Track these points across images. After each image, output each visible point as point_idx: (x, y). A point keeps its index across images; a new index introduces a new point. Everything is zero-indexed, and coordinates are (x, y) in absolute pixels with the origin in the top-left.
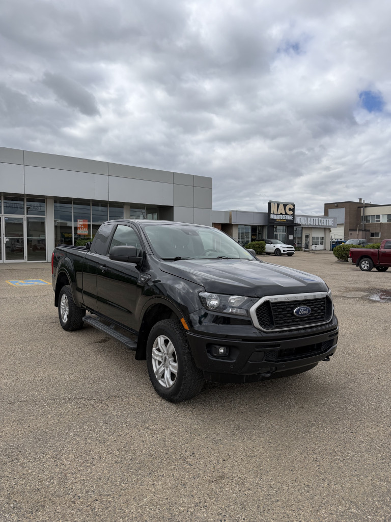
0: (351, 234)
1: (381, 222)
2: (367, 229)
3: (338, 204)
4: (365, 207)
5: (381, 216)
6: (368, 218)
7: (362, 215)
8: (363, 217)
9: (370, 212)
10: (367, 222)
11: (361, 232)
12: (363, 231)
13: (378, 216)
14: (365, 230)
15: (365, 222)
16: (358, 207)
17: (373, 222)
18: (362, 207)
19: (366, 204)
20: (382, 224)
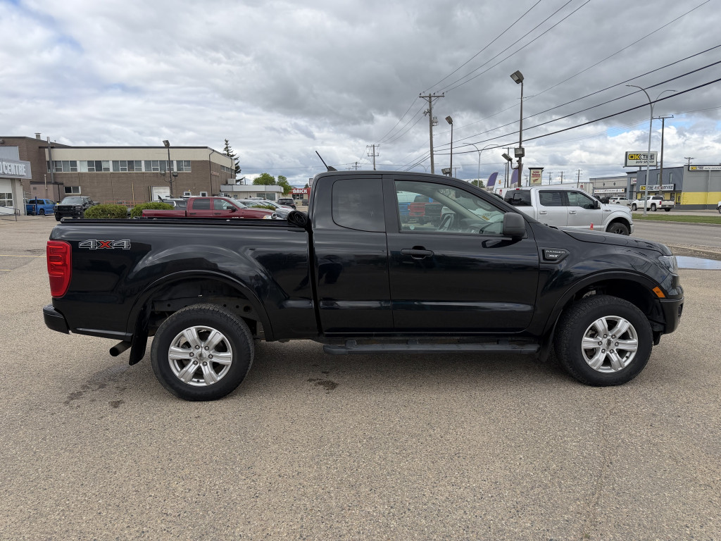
0: (35, 188)
1: (79, 171)
2: (59, 180)
3: (6, 140)
4: (52, 148)
5: (78, 163)
6: (58, 164)
7: (47, 159)
8: (51, 163)
9: (59, 155)
10: (57, 170)
11: (51, 186)
12: (53, 184)
13: (74, 163)
14: (56, 183)
15: (54, 171)
16: (40, 147)
17: (66, 171)
18: (47, 147)
19: (51, 143)
20: (81, 174)
